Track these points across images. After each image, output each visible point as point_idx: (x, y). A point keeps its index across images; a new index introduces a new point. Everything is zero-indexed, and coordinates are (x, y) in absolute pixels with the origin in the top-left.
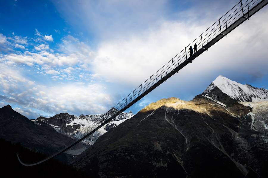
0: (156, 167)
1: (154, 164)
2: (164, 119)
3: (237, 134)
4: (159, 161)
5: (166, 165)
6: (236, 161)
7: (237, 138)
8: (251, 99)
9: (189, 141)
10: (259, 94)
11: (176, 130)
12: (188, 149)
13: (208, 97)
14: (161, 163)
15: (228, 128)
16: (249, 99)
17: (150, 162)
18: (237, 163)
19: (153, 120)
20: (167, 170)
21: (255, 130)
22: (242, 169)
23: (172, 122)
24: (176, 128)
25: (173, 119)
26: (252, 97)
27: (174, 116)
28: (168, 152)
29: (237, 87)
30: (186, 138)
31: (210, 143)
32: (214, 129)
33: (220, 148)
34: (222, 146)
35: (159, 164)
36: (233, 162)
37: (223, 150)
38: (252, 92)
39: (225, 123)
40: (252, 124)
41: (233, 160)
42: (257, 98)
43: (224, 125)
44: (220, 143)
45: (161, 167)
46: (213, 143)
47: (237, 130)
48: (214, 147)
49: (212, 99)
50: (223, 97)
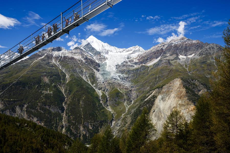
0: (44, 94)
1: (43, 92)
2: (52, 61)
3: (98, 73)
4: (47, 90)
5: (52, 92)
6: (96, 88)
7: (98, 75)
8: (108, 52)
9: (69, 77)
10: (112, 50)
11: (60, 69)
12: (67, 82)
13: (83, 49)
14: (48, 91)
15: (93, 69)
16: (107, 53)
17: (40, 91)
18: (97, 90)
19: (44, 62)
20: (52, 95)
21: (108, 71)
22: (99, 93)
23: (57, 63)
24: (60, 68)
25: (59, 62)
26: (109, 51)
27: (59, 60)
28: (53, 84)
29: (101, 44)
30: (67, 75)
31: (82, 78)
32: (86, 69)
33: (88, 81)
34: (89, 80)
35: (47, 92)
36: (94, 89)
37: (89, 82)
38: (109, 48)
39: (92, 66)
40: (107, 67)
41: (94, 88)
42: (111, 52)
43: (92, 67)
44: (88, 78)
45: (48, 94)
46: (84, 78)
47: (98, 70)
48: (84, 80)
49: (85, 50)
50: (93, 49)
